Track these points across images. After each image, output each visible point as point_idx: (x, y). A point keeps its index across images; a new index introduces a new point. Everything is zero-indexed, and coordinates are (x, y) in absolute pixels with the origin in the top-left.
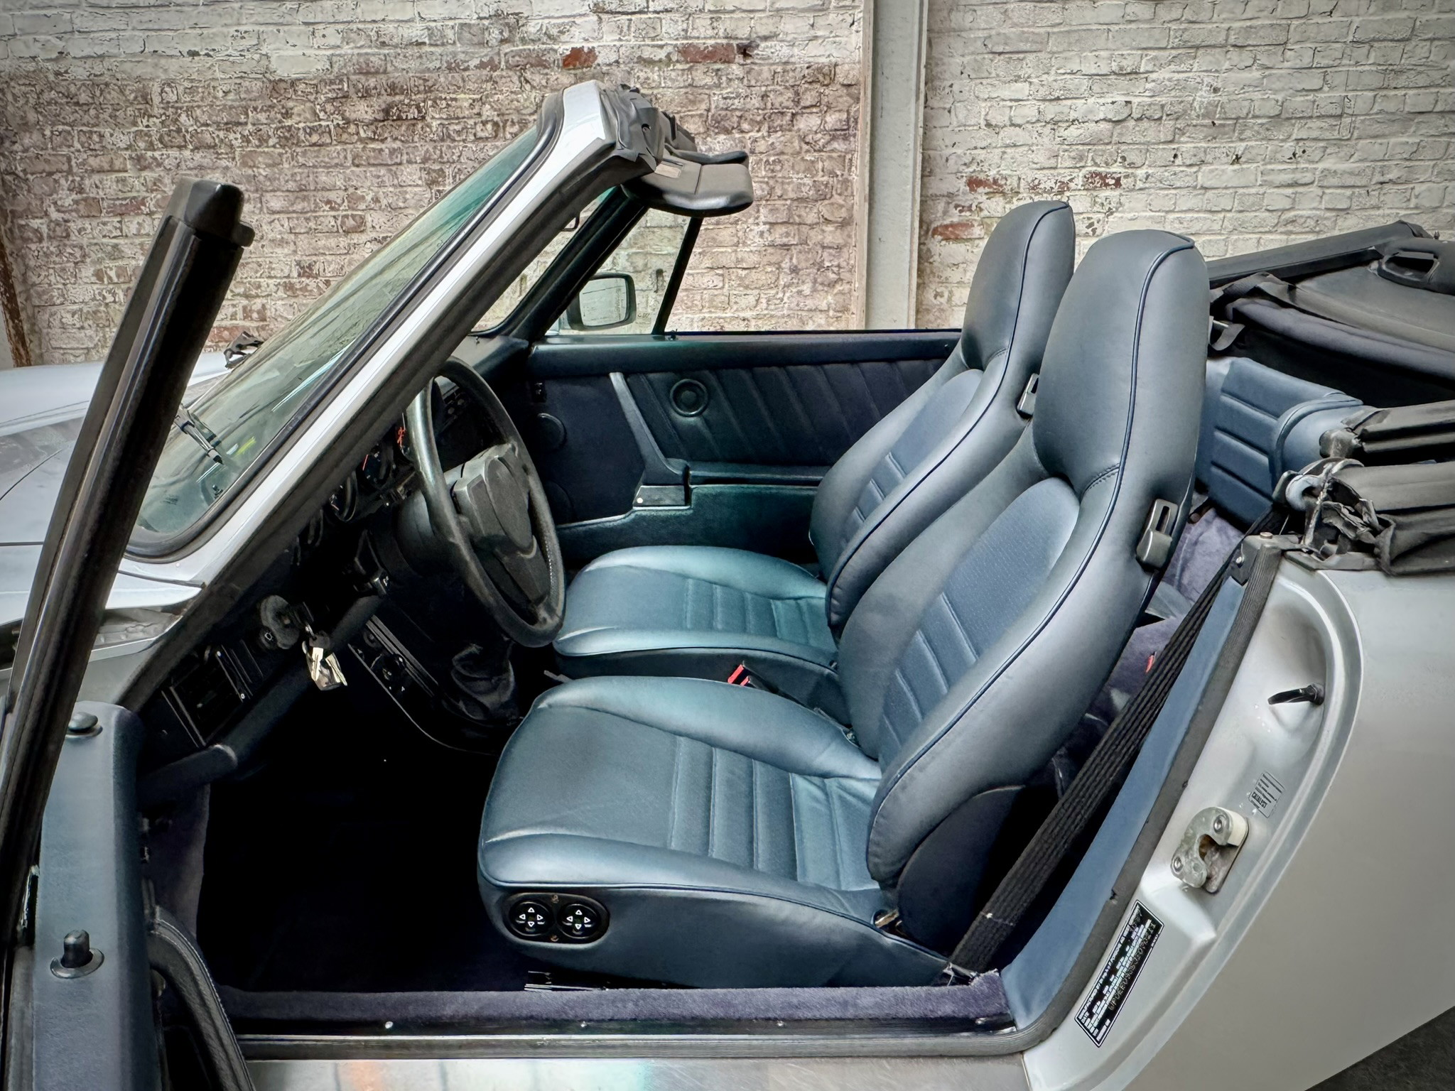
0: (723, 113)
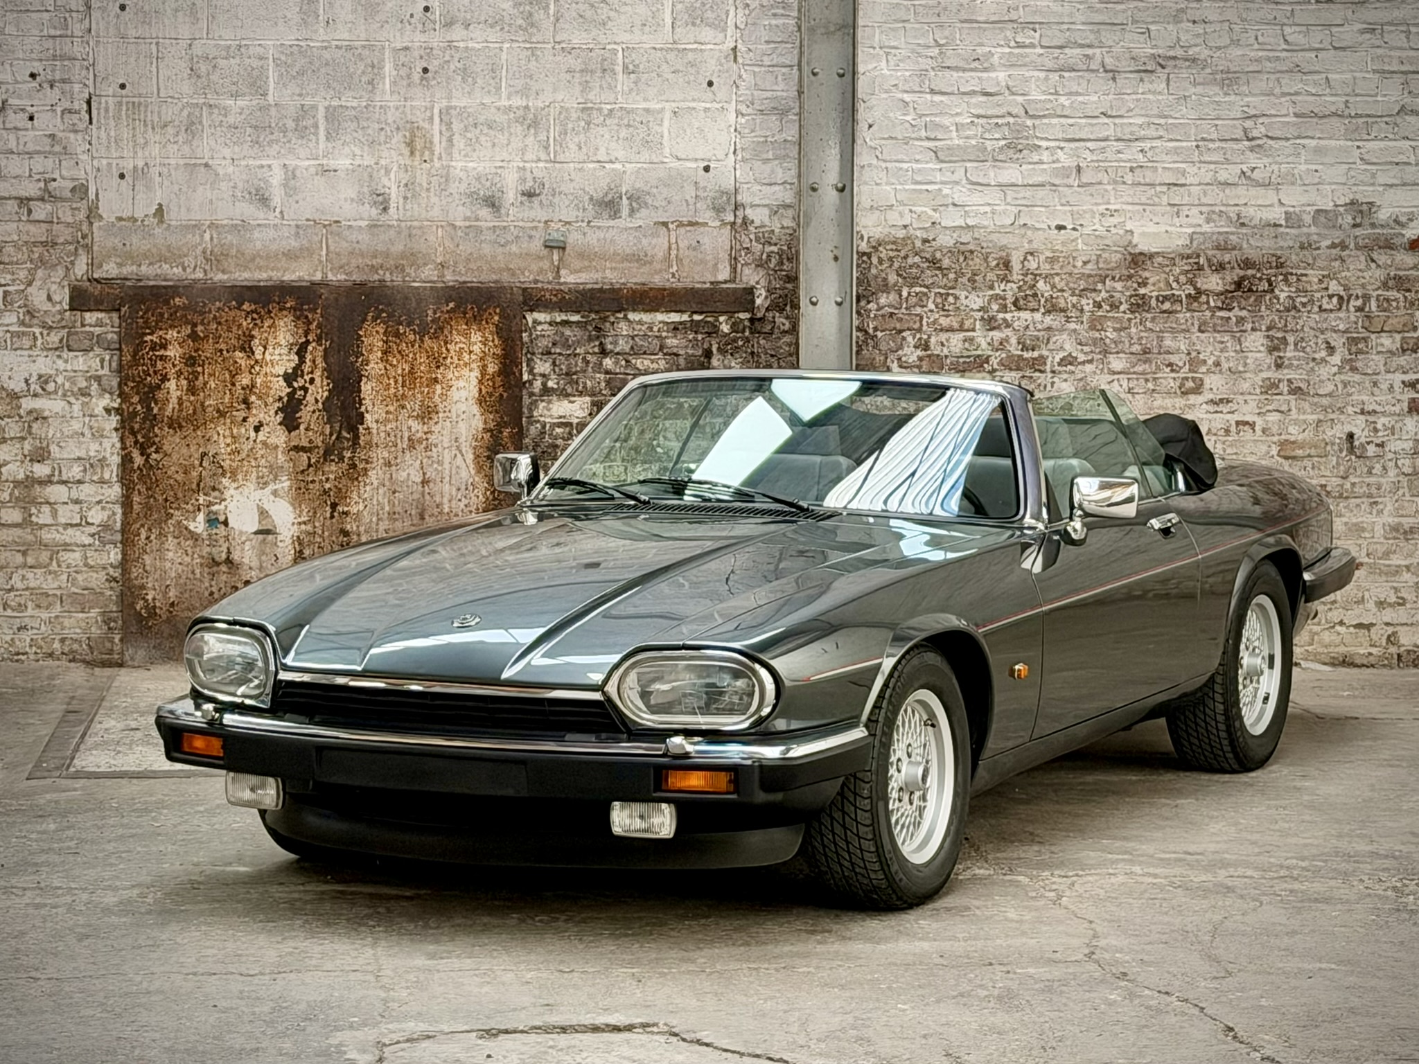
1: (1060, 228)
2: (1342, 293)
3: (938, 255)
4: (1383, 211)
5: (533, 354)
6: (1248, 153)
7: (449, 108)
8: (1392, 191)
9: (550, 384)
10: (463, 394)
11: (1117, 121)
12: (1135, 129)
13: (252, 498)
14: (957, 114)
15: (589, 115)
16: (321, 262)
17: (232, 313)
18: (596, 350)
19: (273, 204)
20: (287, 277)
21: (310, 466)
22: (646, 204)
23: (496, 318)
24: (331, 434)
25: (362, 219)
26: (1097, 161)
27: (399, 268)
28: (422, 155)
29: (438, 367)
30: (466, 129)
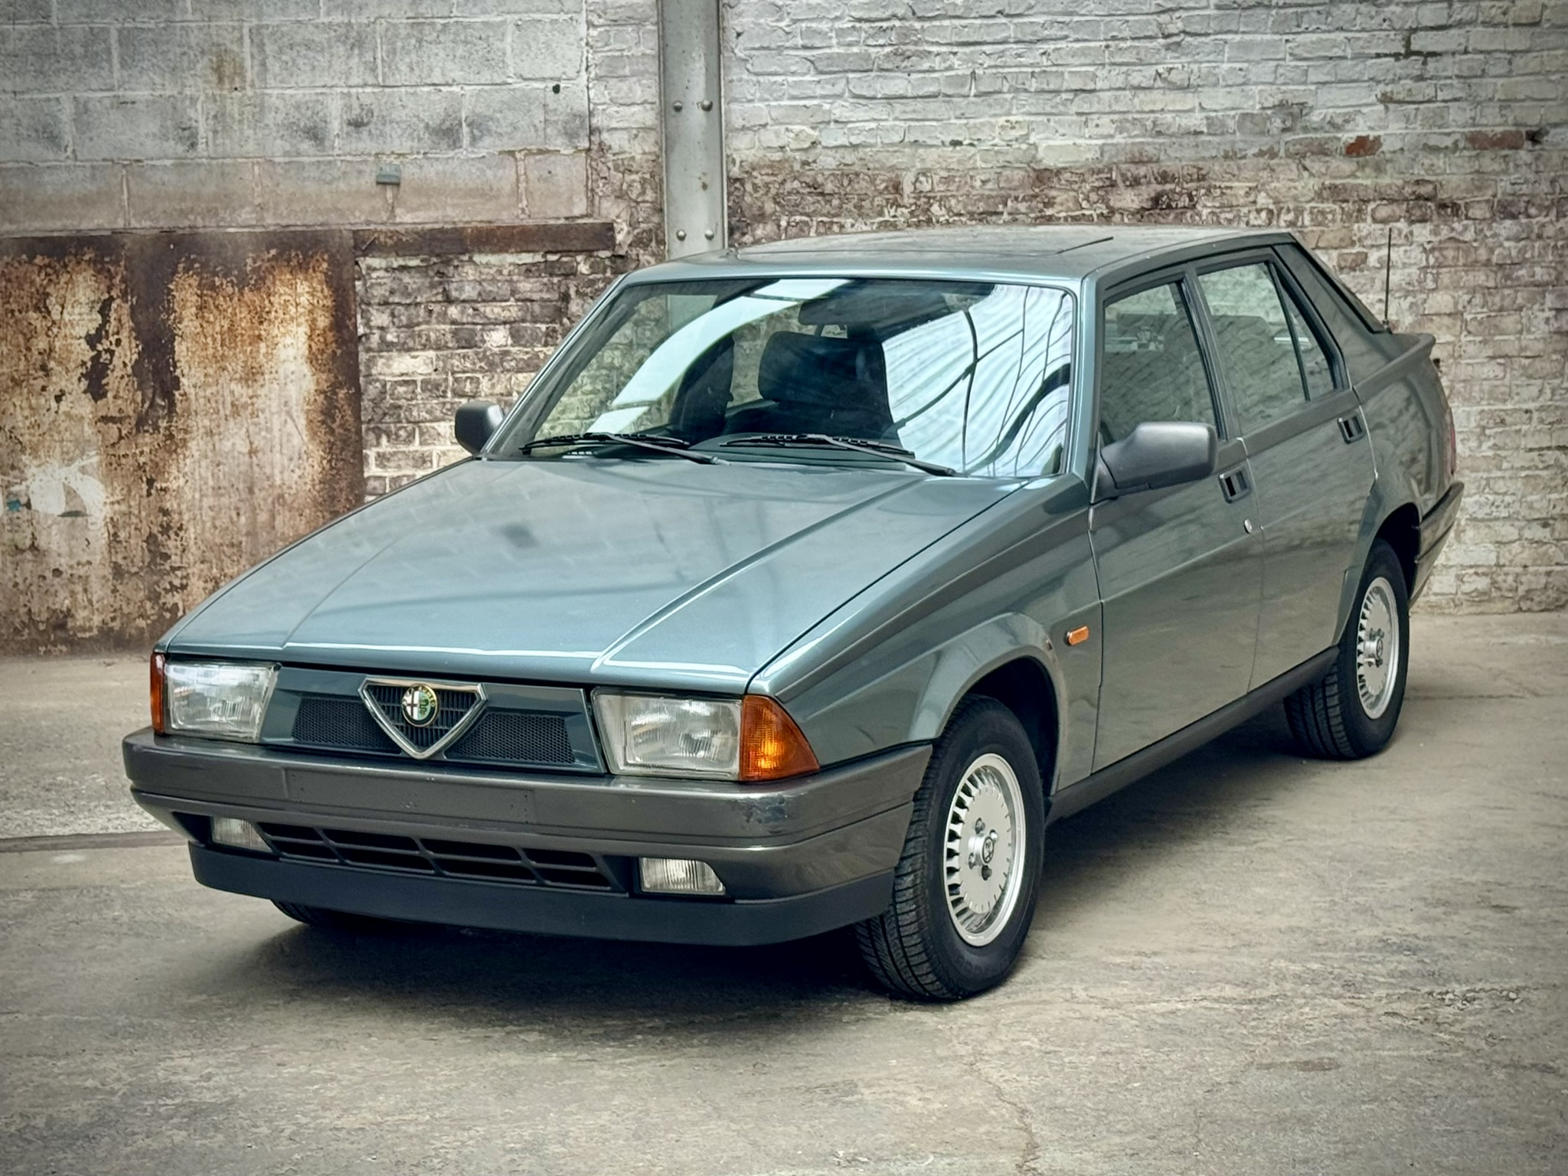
0: (1510, 198)
1: (956, 143)
2: (1271, 207)
3: (820, 179)
4: (1316, 112)
5: (369, 304)
6: (1163, 51)
7: (259, 27)
8: (1326, 89)
9: (390, 337)
10: (291, 352)
11: (1016, 20)
12: (1038, 28)
13: (56, 476)
14: (837, 18)
15: (421, 32)
16: (122, 207)
17: (23, 269)
18: (440, 298)
19: (63, 144)
20: (85, 225)
21: (121, 438)
22: (489, 131)
23: (325, 265)
24: (143, 402)
25: (167, 157)
26: (996, 67)
27: (212, 212)
28: (232, 81)
29: (261, 323)
30: (281, 51)
